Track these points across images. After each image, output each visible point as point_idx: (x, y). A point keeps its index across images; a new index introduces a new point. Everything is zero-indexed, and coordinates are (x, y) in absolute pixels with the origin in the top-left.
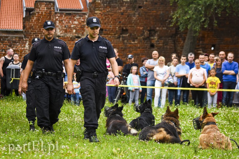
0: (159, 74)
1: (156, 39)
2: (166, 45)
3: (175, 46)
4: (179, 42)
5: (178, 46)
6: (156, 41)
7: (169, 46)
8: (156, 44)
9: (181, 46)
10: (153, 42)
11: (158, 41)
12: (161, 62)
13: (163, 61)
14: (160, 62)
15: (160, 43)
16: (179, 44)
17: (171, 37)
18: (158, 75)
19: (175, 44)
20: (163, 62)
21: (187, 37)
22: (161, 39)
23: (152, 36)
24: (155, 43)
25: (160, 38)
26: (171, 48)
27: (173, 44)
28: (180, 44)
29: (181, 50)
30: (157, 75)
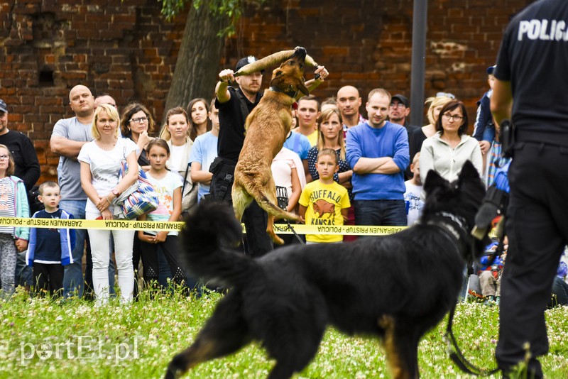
0: (100, 175)
1: (63, 51)
2: (99, 73)
3: (134, 77)
4: (150, 60)
5: (147, 77)
6: (62, 59)
7: (113, 77)
8: (62, 68)
9: (156, 77)
10: (49, 61)
11: (71, 59)
12: (107, 123)
13: (111, 120)
14: (101, 124)
15: (76, 67)
16: (149, 69)
17: (120, 41)
18: (96, 177)
19: (134, 68)
20: (113, 124)
21: (184, 43)
22: (83, 51)
23: (45, 37)
24: (57, 64)
25: (75, 44)
26: (121, 87)
27: (126, 68)
28: (154, 69)
29: (159, 91)
30: (93, 177)
